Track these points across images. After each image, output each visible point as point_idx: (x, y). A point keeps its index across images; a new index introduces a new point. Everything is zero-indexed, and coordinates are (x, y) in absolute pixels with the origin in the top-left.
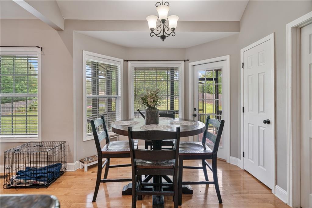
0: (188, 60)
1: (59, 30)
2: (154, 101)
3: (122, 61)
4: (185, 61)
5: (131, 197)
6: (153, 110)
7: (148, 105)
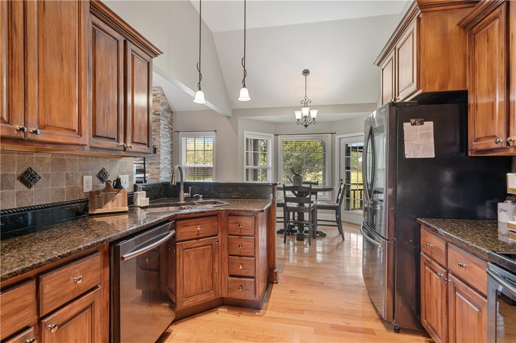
0: (335, 133)
1: (228, 117)
2: (299, 171)
3: (273, 135)
4: (332, 134)
5: (283, 235)
6: (298, 177)
7: (295, 174)
